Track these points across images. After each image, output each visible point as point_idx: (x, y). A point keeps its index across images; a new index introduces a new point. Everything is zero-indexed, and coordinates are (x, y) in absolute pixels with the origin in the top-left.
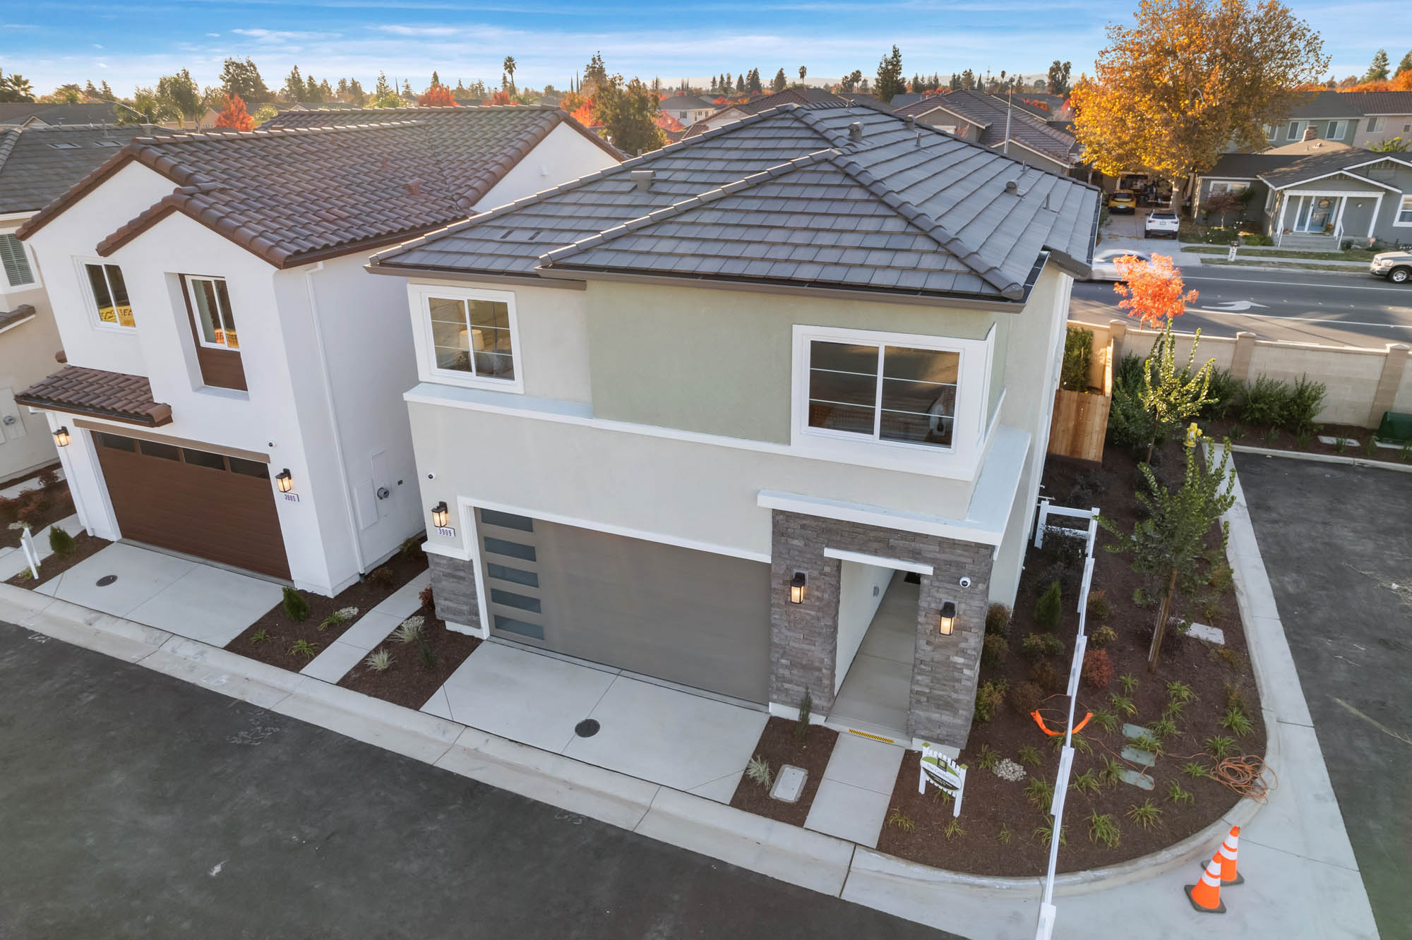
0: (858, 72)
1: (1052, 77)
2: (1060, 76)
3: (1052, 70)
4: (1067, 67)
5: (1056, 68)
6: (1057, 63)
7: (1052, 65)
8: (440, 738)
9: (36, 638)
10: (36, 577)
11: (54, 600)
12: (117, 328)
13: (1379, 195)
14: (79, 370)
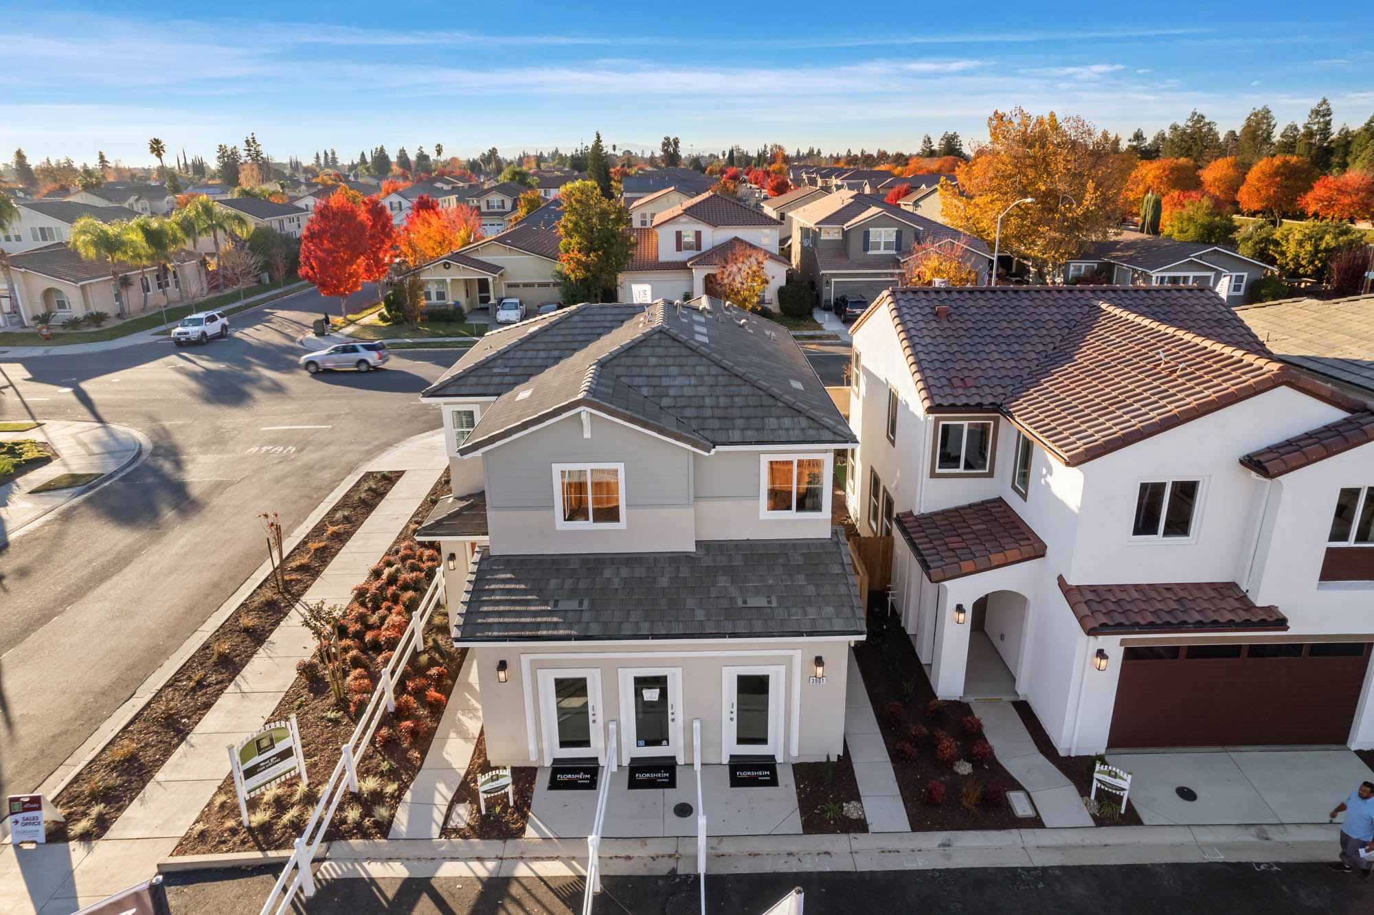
0: (494, 149)
1: (665, 151)
2: (671, 149)
3: (664, 144)
4: (676, 142)
5: (667, 143)
6: (667, 139)
7: (663, 140)
9: (1262, 867)
10: (1123, 811)
11: (1187, 828)
12: (1158, 541)
13: (1212, 274)
14: (1094, 589)
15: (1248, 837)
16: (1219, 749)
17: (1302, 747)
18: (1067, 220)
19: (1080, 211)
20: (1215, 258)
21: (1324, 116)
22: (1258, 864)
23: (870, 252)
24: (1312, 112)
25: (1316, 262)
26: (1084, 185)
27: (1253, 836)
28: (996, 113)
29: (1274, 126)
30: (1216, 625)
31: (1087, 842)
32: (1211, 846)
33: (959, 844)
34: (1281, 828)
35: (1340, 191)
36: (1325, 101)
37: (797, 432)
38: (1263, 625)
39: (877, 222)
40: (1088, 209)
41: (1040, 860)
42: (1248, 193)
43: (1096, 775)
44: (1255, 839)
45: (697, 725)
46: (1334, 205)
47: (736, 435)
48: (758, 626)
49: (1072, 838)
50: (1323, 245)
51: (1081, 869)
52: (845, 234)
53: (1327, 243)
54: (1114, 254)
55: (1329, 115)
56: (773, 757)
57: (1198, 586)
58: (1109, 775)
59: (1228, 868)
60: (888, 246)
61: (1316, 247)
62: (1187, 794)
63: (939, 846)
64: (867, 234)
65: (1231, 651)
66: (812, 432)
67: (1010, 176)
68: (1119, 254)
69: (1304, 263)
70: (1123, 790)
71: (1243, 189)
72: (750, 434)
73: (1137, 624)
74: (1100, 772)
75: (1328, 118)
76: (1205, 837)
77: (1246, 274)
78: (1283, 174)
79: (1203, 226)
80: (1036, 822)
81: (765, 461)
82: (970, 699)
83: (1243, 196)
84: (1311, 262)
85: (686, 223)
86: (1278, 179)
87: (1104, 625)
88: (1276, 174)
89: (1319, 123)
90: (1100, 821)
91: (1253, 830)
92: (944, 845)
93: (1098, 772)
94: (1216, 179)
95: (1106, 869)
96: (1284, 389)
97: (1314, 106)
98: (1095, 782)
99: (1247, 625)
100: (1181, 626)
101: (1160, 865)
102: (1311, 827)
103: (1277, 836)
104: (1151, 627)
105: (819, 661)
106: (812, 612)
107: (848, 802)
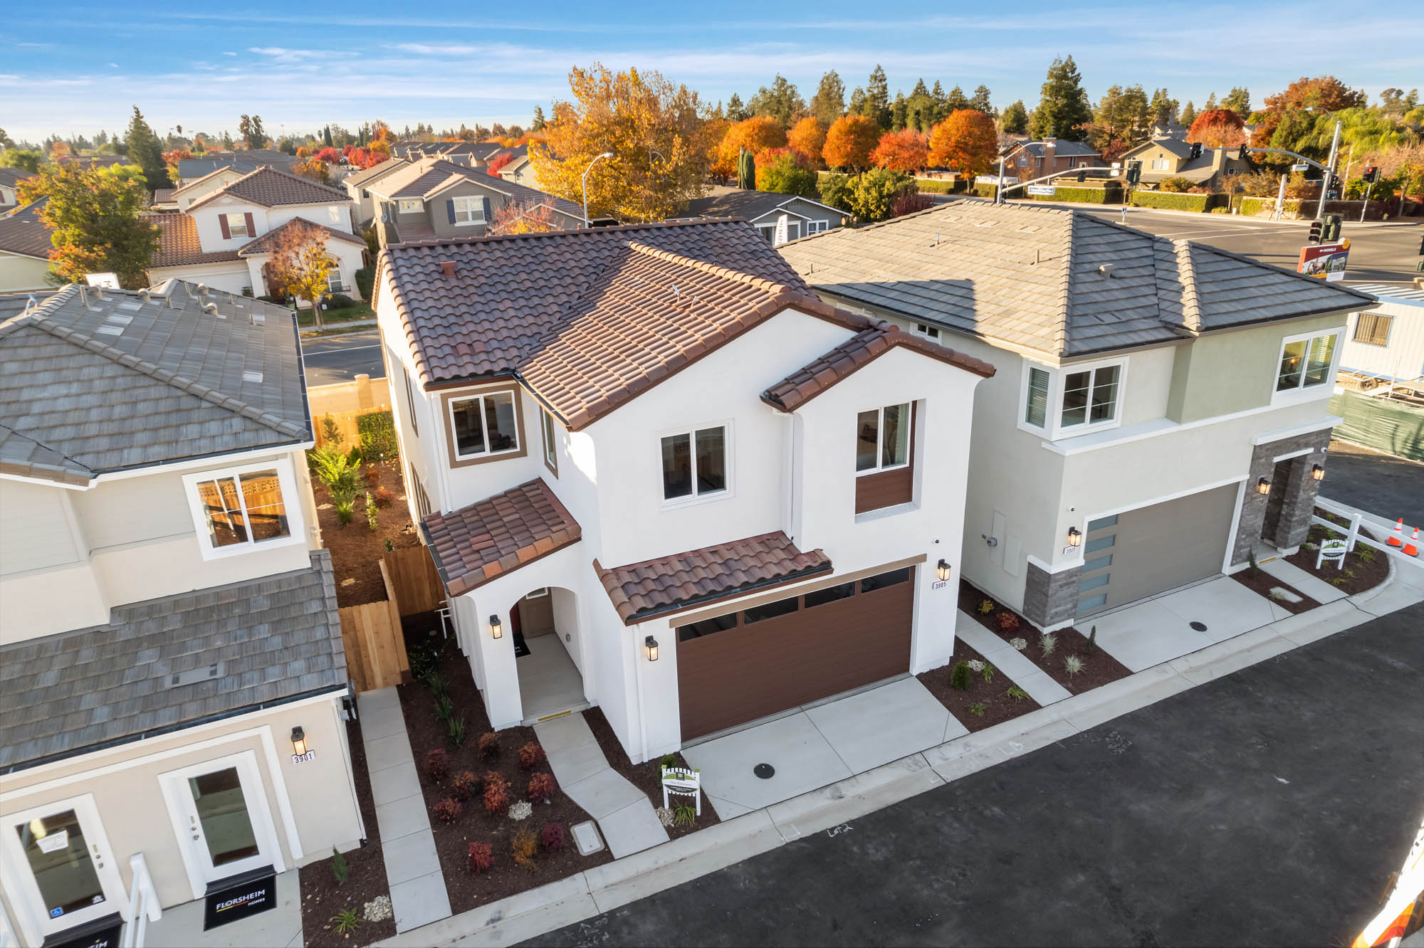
1: (246, 132)
2: (252, 130)
5: (246, 122)
6: (245, 118)
8: (1167, 676)
9: (836, 832)
10: (699, 813)
11: (764, 811)
12: (694, 500)
13: (798, 223)
14: (632, 569)
15: (823, 801)
16: (795, 710)
17: (872, 685)
18: (658, 177)
19: (669, 167)
20: (799, 207)
21: (881, 81)
22: (832, 830)
23: (457, 224)
24: (872, 77)
25: (882, 207)
26: (669, 141)
27: (828, 798)
28: (575, 69)
29: (844, 89)
30: (763, 583)
31: (661, 863)
32: (787, 824)
33: (512, 913)
34: (853, 780)
35: (901, 146)
36: (879, 68)
37: (226, 438)
38: (809, 572)
39: (461, 190)
40: (677, 164)
41: (608, 903)
42: (831, 150)
43: (665, 782)
44: (831, 802)
45: (137, 863)
46: (897, 159)
47: (135, 455)
48: (192, 711)
49: (644, 863)
50: (885, 192)
51: (652, 900)
52: (427, 205)
53: (888, 189)
54: (711, 210)
55: (885, 80)
56: (271, 868)
57: (745, 542)
58: (677, 778)
59: (803, 844)
60: (476, 215)
61: (880, 193)
62: (765, 771)
63: (488, 924)
64: (450, 204)
65: (789, 605)
66: (248, 435)
67: (598, 135)
68: (716, 209)
69: (872, 208)
70: (694, 790)
71: (826, 147)
72: (158, 451)
73: (680, 601)
74: (668, 777)
75: (884, 83)
76: (782, 815)
77: (827, 221)
78: (855, 132)
79: (789, 179)
80: (605, 856)
81: (191, 485)
82: (533, 721)
83: (826, 153)
84: (878, 207)
85: (231, 204)
86: (852, 137)
87: (642, 610)
88: (850, 132)
89: (878, 87)
90: (675, 833)
91: (828, 792)
92: (493, 921)
93: (666, 778)
94: (803, 139)
95: (679, 889)
96: (789, 312)
97: (872, 72)
98: (665, 789)
99: (794, 576)
100: (728, 592)
101: (736, 865)
102: (880, 769)
103: (849, 791)
104: (696, 600)
105: (298, 733)
106: (274, 673)
107: (371, 900)
